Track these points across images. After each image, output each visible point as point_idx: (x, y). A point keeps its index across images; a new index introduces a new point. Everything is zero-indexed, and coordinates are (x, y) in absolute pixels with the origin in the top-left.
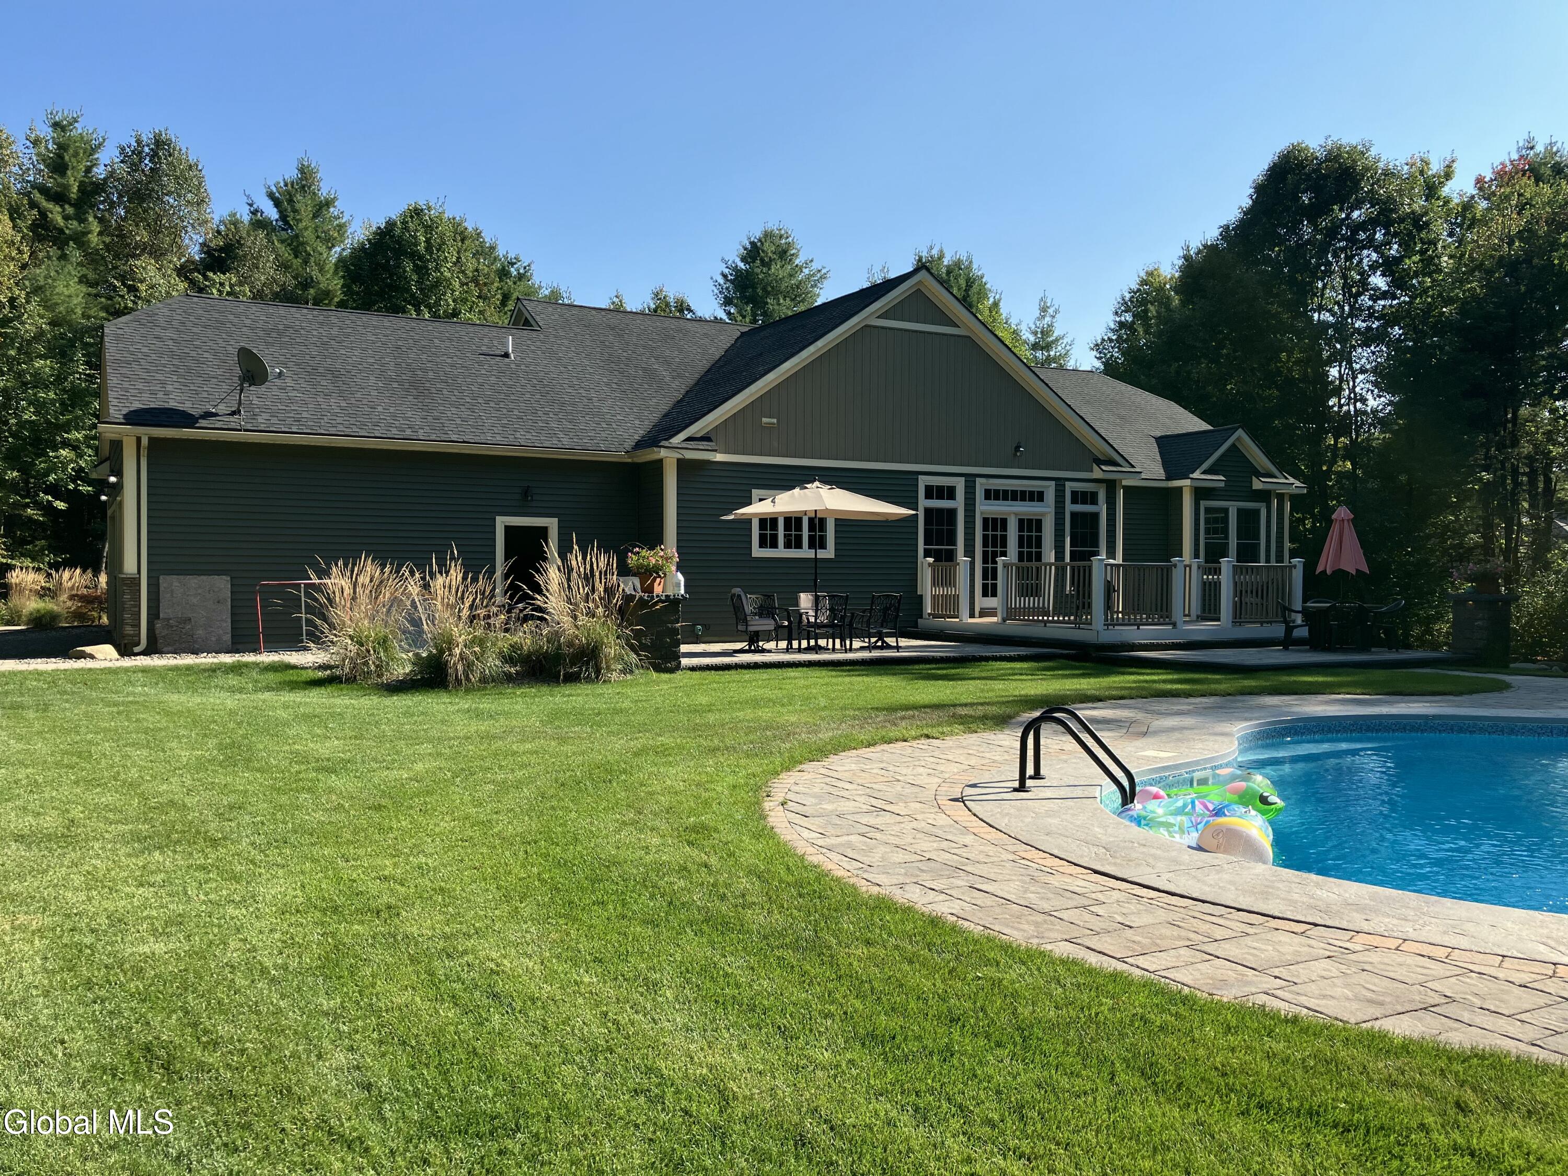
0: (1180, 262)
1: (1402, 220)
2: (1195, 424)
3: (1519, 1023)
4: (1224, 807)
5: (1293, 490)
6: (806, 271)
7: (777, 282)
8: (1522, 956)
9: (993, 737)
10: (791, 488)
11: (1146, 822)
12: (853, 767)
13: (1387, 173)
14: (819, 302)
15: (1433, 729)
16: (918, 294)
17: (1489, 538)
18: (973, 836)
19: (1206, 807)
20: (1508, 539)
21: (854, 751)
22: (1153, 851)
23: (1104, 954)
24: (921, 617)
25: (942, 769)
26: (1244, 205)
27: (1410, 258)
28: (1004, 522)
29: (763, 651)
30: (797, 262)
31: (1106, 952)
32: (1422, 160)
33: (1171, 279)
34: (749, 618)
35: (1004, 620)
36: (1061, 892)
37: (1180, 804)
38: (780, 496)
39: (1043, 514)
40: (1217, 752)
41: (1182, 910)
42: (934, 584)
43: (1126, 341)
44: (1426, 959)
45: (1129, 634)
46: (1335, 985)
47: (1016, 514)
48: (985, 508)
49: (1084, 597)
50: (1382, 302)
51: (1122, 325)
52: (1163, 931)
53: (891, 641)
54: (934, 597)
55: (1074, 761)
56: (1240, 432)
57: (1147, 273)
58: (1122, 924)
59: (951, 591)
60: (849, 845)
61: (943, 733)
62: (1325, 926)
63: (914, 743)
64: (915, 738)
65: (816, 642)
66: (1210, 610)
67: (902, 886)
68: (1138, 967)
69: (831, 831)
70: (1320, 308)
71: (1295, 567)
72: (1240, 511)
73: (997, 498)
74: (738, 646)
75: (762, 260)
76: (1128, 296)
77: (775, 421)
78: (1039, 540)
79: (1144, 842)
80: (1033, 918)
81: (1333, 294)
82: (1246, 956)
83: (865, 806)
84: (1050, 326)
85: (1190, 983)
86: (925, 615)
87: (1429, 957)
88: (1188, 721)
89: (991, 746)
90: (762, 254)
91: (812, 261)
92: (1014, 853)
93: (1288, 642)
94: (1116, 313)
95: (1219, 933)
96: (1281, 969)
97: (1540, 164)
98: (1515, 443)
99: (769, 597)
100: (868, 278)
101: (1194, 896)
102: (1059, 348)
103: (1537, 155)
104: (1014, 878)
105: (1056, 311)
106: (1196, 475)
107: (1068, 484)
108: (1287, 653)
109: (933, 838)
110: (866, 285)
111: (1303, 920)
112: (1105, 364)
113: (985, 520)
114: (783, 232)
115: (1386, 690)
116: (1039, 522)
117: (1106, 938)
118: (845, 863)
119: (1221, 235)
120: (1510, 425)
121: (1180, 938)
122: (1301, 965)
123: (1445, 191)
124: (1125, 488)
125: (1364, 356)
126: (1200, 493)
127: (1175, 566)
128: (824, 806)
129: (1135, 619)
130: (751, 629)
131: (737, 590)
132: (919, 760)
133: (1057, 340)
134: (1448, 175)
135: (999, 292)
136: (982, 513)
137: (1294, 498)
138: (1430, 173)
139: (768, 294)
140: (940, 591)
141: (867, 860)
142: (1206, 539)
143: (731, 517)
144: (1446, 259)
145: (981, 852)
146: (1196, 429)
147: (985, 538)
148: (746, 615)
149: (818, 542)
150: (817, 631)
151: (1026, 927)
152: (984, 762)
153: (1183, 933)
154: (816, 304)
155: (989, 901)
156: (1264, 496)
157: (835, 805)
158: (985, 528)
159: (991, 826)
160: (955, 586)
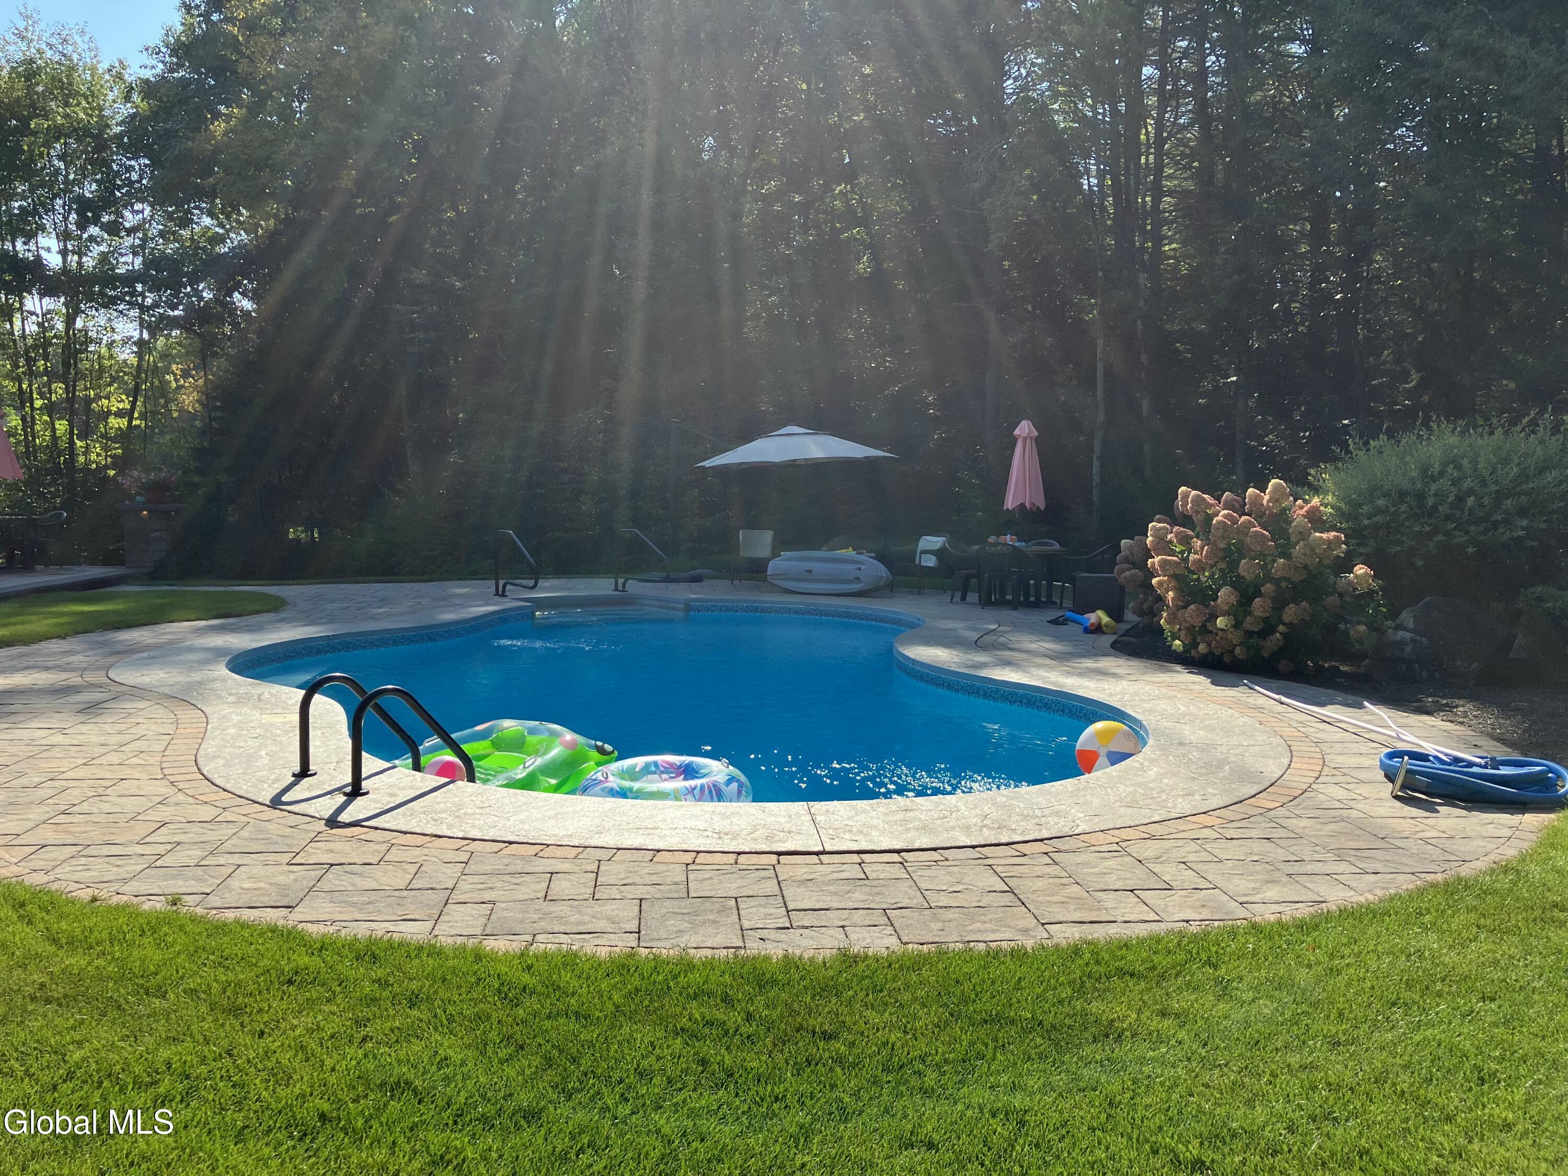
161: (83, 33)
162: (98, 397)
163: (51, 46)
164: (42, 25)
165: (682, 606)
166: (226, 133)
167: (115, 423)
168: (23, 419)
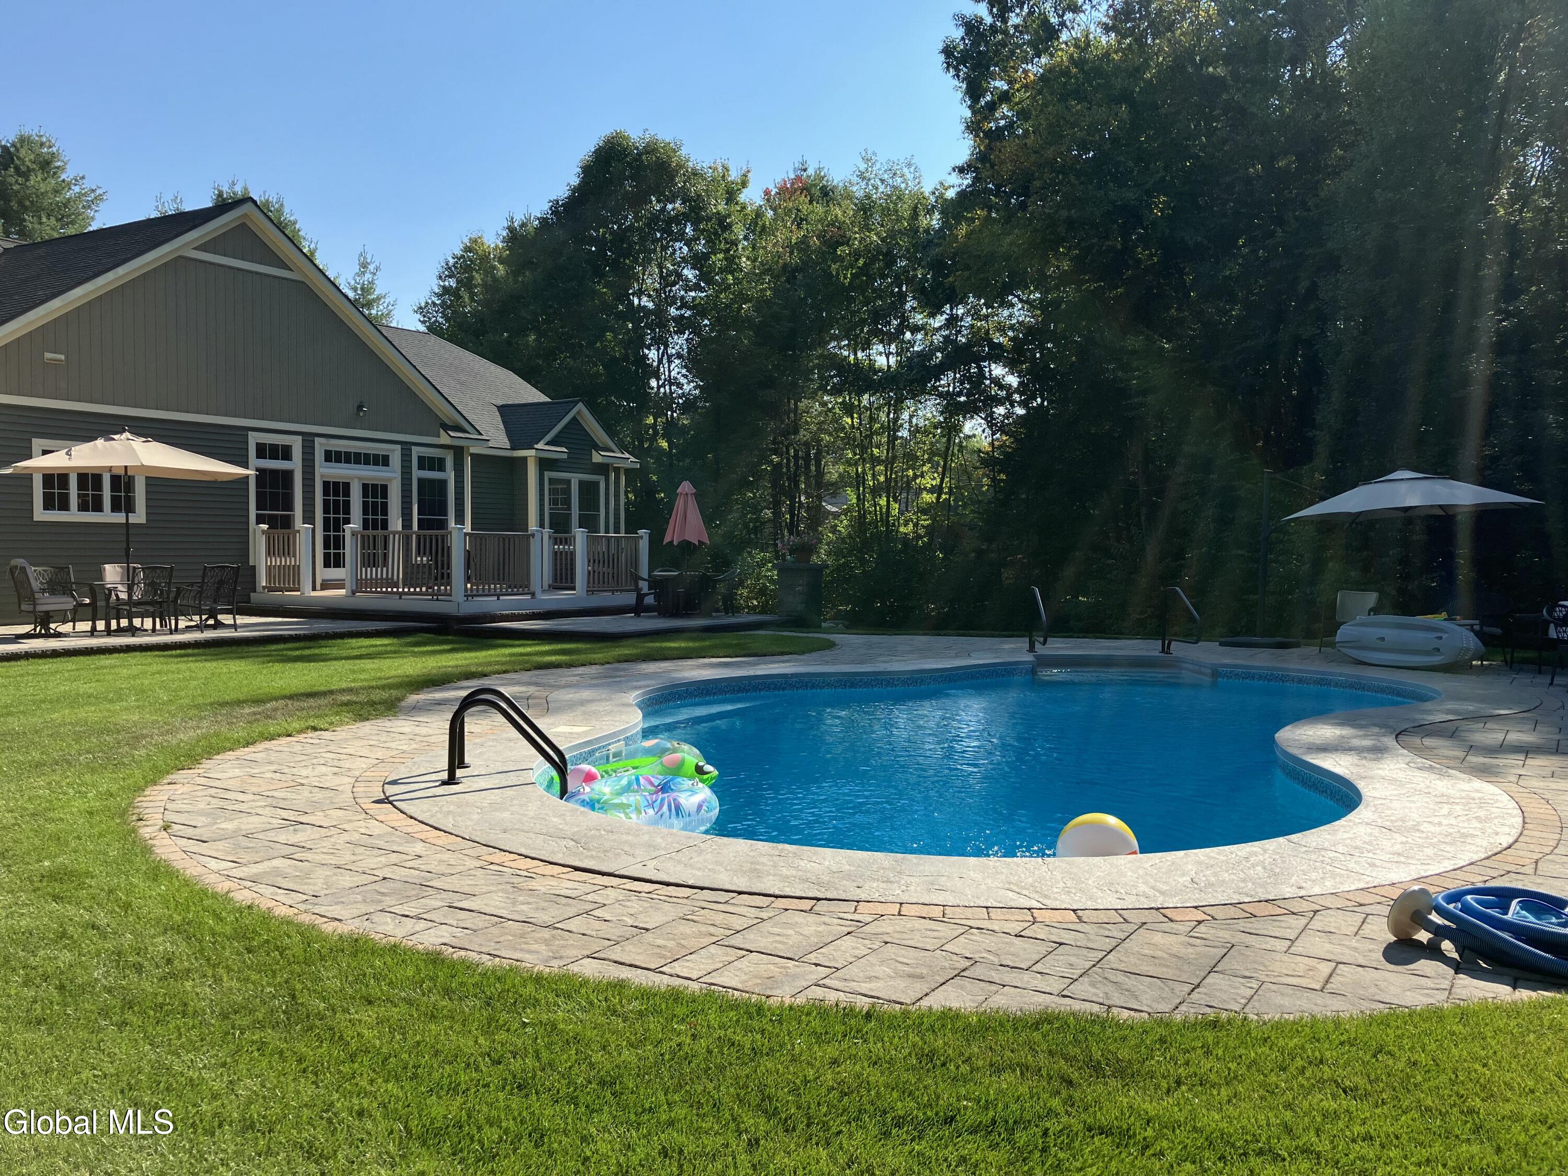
0: (505, 233)
1: (709, 219)
2: (532, 395)
3: (1039, 975)
4: (668, 782)
5: (627, 465)
6: (77, 189)
7: (37, 196)
8: (1001, 905)
9: (388, 724)
10: (91, 439)
11: (600, 806)
12: (237, 772)
13: (695, 173)
14: (94, 227)
15: (792, 686)
16: (243, 228)
17: (777, 514)
18: (422, 844)
19: (651, 784)
20: (792, 516)
21: (231, 753)
22: (624, 837)
23: (636, 967)
24: (255, 591)
25: (348, 766)
26: (572, 183)
27: (715, 255)
28: (347, 486)
29: (58, 635)
30: (63, 176)
31: (637, 963)
32: (723, 166)
33: (495, 249)
34: (37, 595)
35: (354, 593)
36: (554, 898)
37: (624, 782)
38: (77, 448)
39: (390, 479)
40: (628, 723)
41: (685, 901)
42: (269, 553)
43: (449, 307)
44: (928, 921)
45: (487, 604)
46: (872, 965)
47: (360, 479)
48: (325, 471)
49: (443, 568)
50: (693, 294)
51: (446, 290)
52: (682, 928)
53: (226, 619)
54: (269, 569)
55: (491, 743)
56: (580, 406)
57: (470, 239)
58: (636, 927)
59: (290, 561)
60: (277, 872)
61: (332, 723)
62: (826, 899)
63: (301, 737)
64: (300, 732)
65: (131, 622)
66: (561, 579)
67: (368, 916)
68: (678, 976)
69: (245, 857)
70: (640, 293)
71: (641, 537)
72: (582, 483)
73: (338, 460)
74: (27, 628)
75: (17, 169)
76: (452, 261)
77: (62, 357)
78: (385, 507)
79: (609, 828)
80: (540, 935)
81: (651, 281)
82: (778, 945)
83: (274, 821)
84: (371, 283)
85: (740, 986)
86: (259, 589)
87: (930, 919)
88: (586, 694)
89: (393, 735)
90: (17, 162)
91: (83, 178)
92: (478, 857)
93: (638, 609)
94: (440, 277)
95: (737, 923)
96: (814, 954)
97: (813, 185)
98: (796, 432)
99: (64, 569)
100: (157, 207)
101: (690, 883)
102: (381, 307)
103: (809, 177)
104: (493, 888)
105: (377, 269)
106: (540, 446)
107: (415, 449)
108: (639, 619)
109: (376, 852)
110: (154, 215)
111: (804, 895)
112: (428, 328)
113: (326, 484)
114: (44, 139)
115: (744, 652)
116: (385, 488)
117: (629, 947)
118: (281, 895)
119: (551, 209)
120: (792, 415)
121: (701, 934)
122: (831, 947)
123: (743, 197)
124: (472, 455)
125: (679, 342)
126: (545, 464)
127: (533, 535)
128: (223, 826)
129: (495, 589)
130: (41, 608)
131: (20, 562)
132: (316, 757)
133: (378, 298)
134: (744, 184)
135: (315, 240)
136: (322, 476)
137: (628, 471)
138: (729, 179)
139: (26, 209)
140: (277, 561)
141: (309, 889)
142: (551, 509)
143: (9, 471)
144: (744, 259)
145: (441, 861)
146: (536, 401)
147: (326, 503)
148: (33, 593)
149: (123, 503)
150: (133, 610)
151: (535, 947)
152: (394, 753)
153: (703, 929)
154: (91, 229)
155: (479, 922)
156: (603, 469)
157: (236, 823)
158: (326, 492)
159: (436, 829)
160: (295, 556)
161: (909, 165)
162: (915, 477)
163: (882, 181)
164: (878, 165)
165: (1209, 671)
166: (968, 235)
167: (928, 498)
168: (858, 498)
